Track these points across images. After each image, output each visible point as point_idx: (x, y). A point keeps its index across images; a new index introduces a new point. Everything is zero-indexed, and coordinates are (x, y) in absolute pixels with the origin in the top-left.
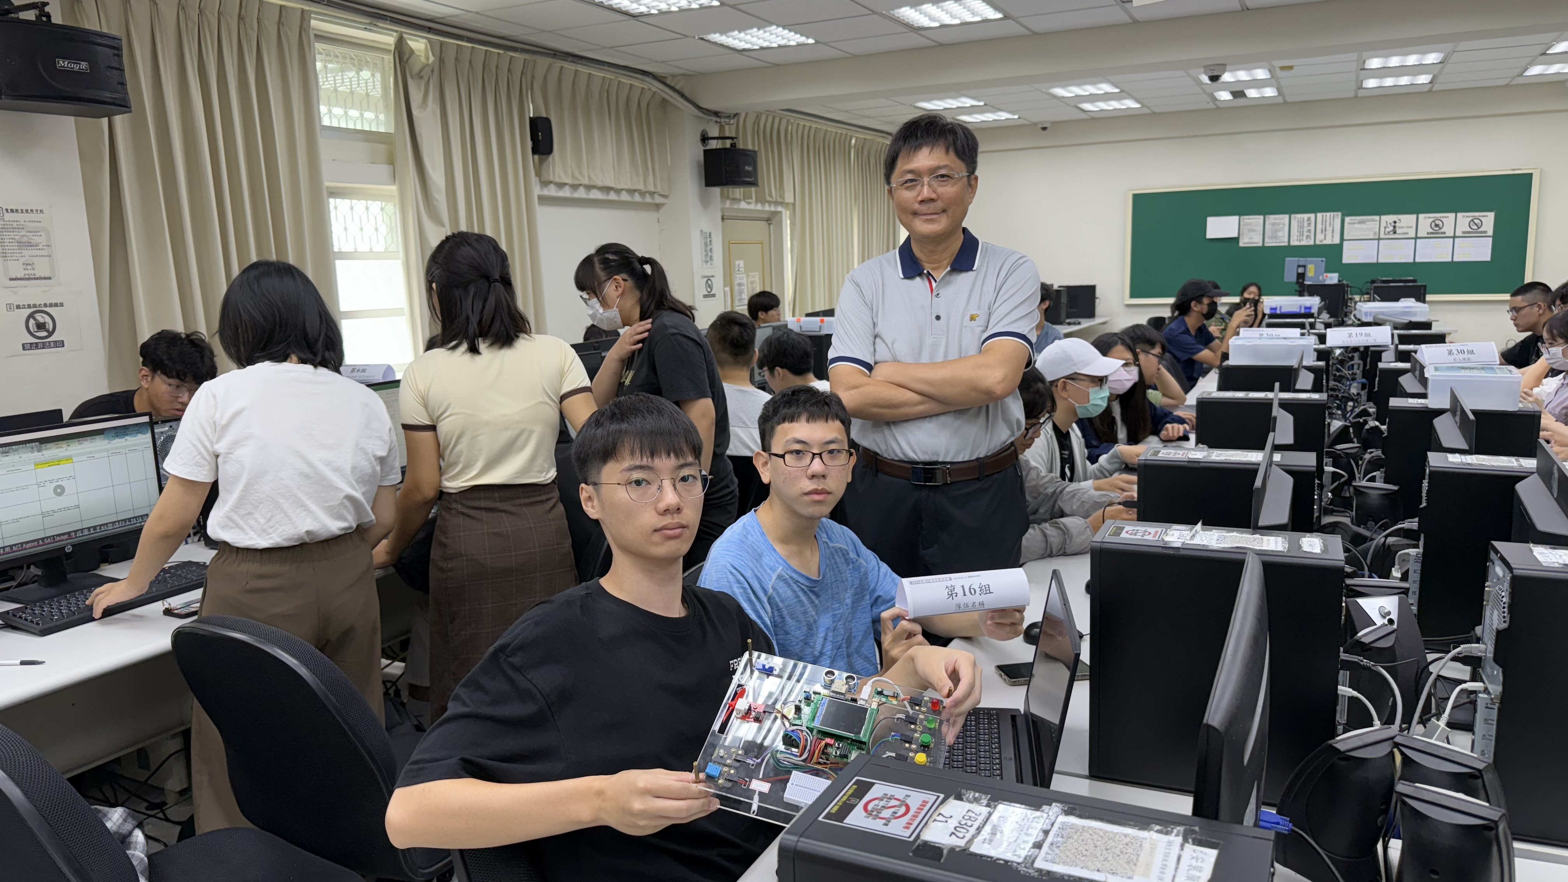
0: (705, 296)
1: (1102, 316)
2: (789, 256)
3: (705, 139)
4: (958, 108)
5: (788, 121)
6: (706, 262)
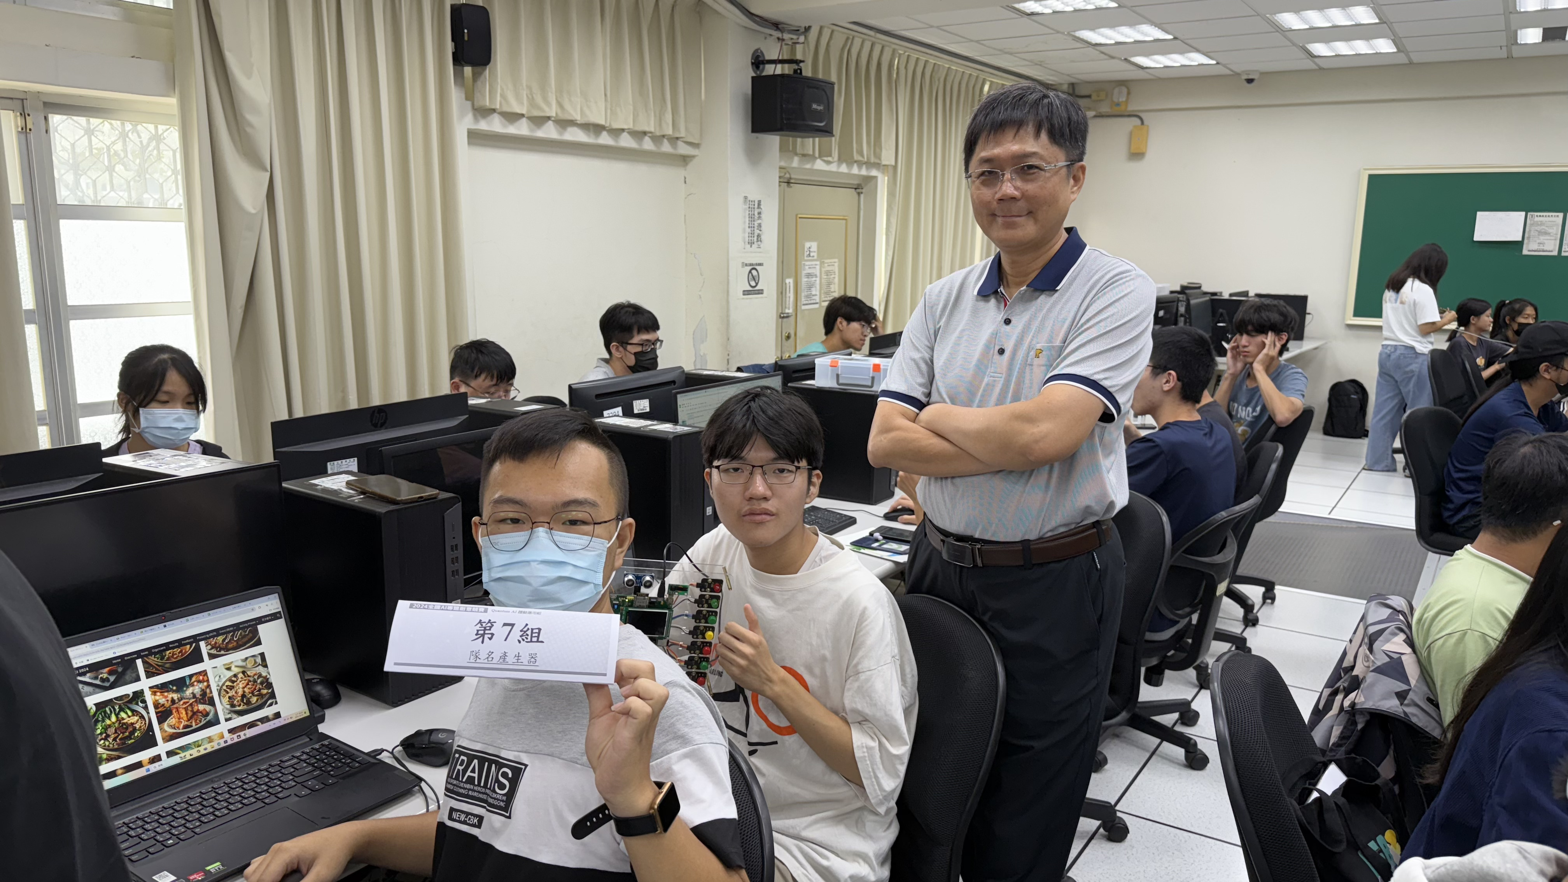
0: (746, 293)
1: (1312, 338)
2: (884, 237)
3: (758, 62)
5: (894, 51)
6: (751, 243)
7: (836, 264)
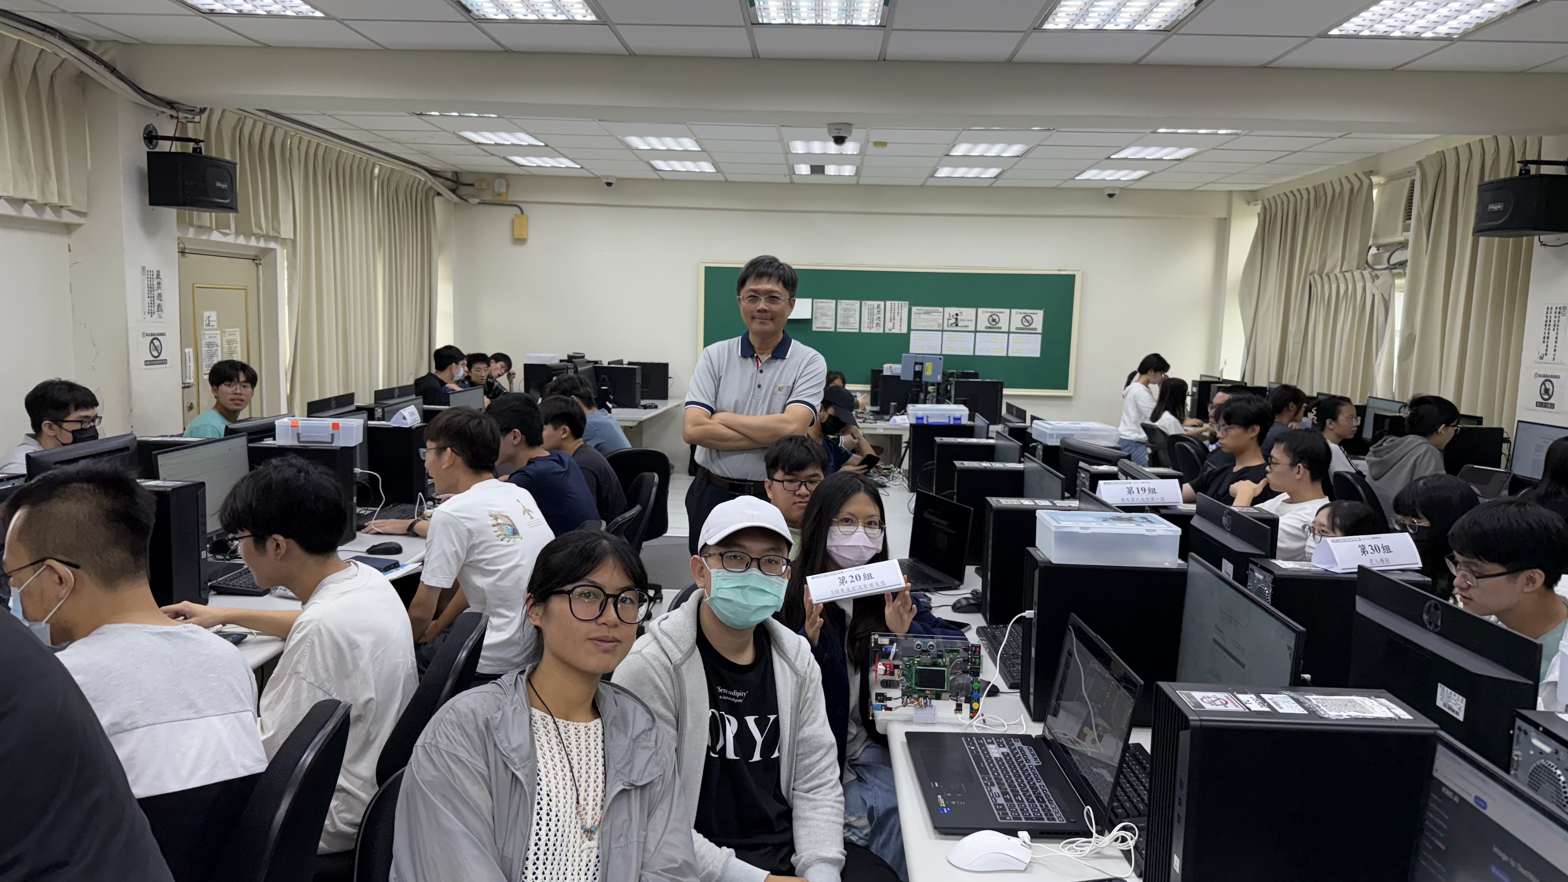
0: (148, 363)
1: (674, 398)
2: (287, 307)
3: (151, 137)
4: (513, 145)
6: (152, 313)
7: (238, 334)
